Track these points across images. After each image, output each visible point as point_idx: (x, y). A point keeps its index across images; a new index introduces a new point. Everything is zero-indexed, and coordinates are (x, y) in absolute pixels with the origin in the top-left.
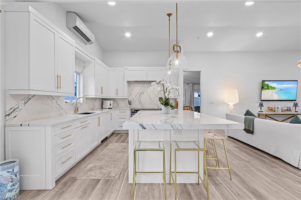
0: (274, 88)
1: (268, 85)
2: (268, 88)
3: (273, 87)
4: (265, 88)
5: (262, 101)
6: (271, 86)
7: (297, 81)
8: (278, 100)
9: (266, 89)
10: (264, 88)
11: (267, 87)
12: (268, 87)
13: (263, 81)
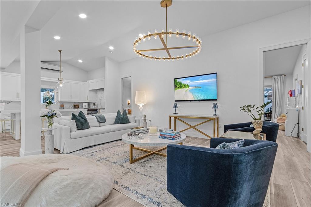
0: (188, 86)
1: (180, 83)
2: (181, 87)
3: (186, 84)
4: (178, 86)
5: (176, 101)
6: (184, 84)
7: (216, 73)
8: (194, 99)
9: (179, 88)
10: (176, 86)
11: (179, 86)
12: (181, 85)
13: (175, 79)
